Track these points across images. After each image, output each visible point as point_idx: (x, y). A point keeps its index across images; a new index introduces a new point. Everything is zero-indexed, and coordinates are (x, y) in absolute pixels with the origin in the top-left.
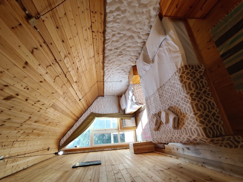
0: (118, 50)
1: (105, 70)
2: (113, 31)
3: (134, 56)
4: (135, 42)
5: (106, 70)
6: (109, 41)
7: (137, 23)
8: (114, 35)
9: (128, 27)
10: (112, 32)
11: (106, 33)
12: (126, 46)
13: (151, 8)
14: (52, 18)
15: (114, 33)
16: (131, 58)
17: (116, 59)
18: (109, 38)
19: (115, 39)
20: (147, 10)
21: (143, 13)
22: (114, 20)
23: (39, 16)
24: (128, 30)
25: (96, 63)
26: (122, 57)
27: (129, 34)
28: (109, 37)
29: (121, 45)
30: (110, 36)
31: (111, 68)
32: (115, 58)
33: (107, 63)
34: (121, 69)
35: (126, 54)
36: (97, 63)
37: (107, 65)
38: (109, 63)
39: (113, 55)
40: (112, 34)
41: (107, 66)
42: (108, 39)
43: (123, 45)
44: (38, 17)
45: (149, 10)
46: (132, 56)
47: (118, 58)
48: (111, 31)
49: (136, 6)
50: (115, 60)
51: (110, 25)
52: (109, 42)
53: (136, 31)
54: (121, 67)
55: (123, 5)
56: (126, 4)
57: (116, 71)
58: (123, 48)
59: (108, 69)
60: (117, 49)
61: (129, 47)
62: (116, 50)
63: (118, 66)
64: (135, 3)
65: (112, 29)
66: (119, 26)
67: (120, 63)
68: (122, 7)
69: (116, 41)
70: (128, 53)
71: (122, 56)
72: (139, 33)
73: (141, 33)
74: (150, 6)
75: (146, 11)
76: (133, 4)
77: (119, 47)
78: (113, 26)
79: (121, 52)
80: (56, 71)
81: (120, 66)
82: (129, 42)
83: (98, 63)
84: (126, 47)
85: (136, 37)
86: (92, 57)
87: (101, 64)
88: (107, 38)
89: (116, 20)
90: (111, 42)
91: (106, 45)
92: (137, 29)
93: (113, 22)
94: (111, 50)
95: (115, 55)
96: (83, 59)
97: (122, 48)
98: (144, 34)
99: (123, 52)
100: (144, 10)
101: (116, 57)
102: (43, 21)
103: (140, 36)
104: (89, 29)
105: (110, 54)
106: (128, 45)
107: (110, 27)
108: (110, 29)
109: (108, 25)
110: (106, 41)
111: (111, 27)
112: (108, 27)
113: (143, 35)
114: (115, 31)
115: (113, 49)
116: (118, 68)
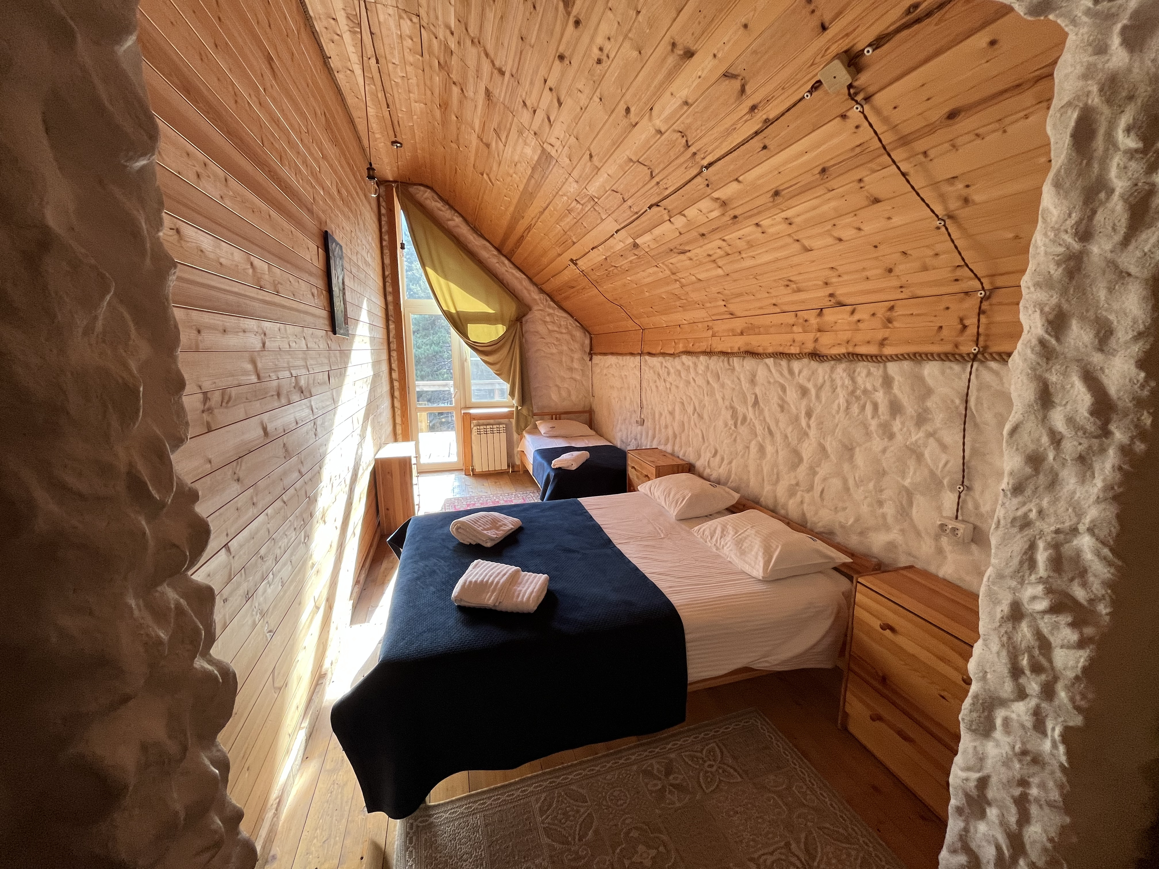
0: (750, 409)
1: (684, 358)
2: (819, 389)
3: (730, 472)
4: (778, 474)
5: (683, 364)
6: (786, 372)
7: (845, 481)
8: (804, 392)
9: (831, 445)
10: (815, 386)
11: (814, 364)
12: (763, 440)
13: (894, 535)
14: (858, 150)
15: (813, 392)
16: (722, 459)
17: (720, 401)
18: (796, 371)
19: (792, 395)
20: (890, 520)
21: (880, 503)
22: (858, 392)
23: (859, 98)
24: (823, 449)
25: (710, 324)
26: (726, 425)
27: (807, 450)
28: (800, 372)
29: (768, 419)
30: (801, 380)
31: (688, 383)
32: (723, 399)
33: (707, 367)
34: (686, 420)
35: (735, 440)
36: (709, 328)
37: (699, 365)
38: (709, 374)
39: (734, 389)
40: (810, 386)
41: (695, 365)
42: (791, 372)
43: (769, 428)
44: (856, 94)
45: (887, 528)
46: (730, 463)
47: (723, 411)
48: (820, 381)
49: (903, 478)
50: (718, 397)
51: (841, 378)
52: (782, 374)
53: (817, 479)
54: (692, 423)
55: (912, 429)
56: (914, 439)
57: (678, 400)
58: (759, 428)
59: (688, 369)
60: (756, 403)
61: (762, 449)
62: (751, 399)
63: (695, 409)
64: (915, 473)
65: (828, 384)
66: (838, 412)
67: (706, 417)
68: (903, 423)
69: (783, 400)
70: (740, 447)
71: (731, 422)
72: (810, 489)
73: (807, 497)
74: (903, 531)
75: (884, 516)
76: (912, 463)
77: (761, 412)
78: (839, 389)
79: (745, 419)
80: (670, 169)
81: (696, 415)
82: (777, 451)
83: (710, 332)
84: (759, 438)
85: (796, 477)
86: (732, 307)
87: (703, 346)
88: (796, 365)
89: (858, 398)
90: (782, 381)
91: (770, 361)
92: (825, 479)
93: (851, 388)
94: (753, 381)
95: (734, 399)
96: (720, 272)
97: (757, 423)
98: (805, 506)
99: (743, 430)
100: (889, 510)
101: (727, 403)
102: (844, 117)
103: (799, 494)
104: (831, 295)
105: (739, 379)
106: (769, 449)
107: (834, 376)
108: (826, 377)
109: (841, 370)
110: (784, 363)
111: (833, 381)
112: (832, 369)
113: (802, 502)
114: (818, 397)
115: (757, 390)
116: (690, 410)
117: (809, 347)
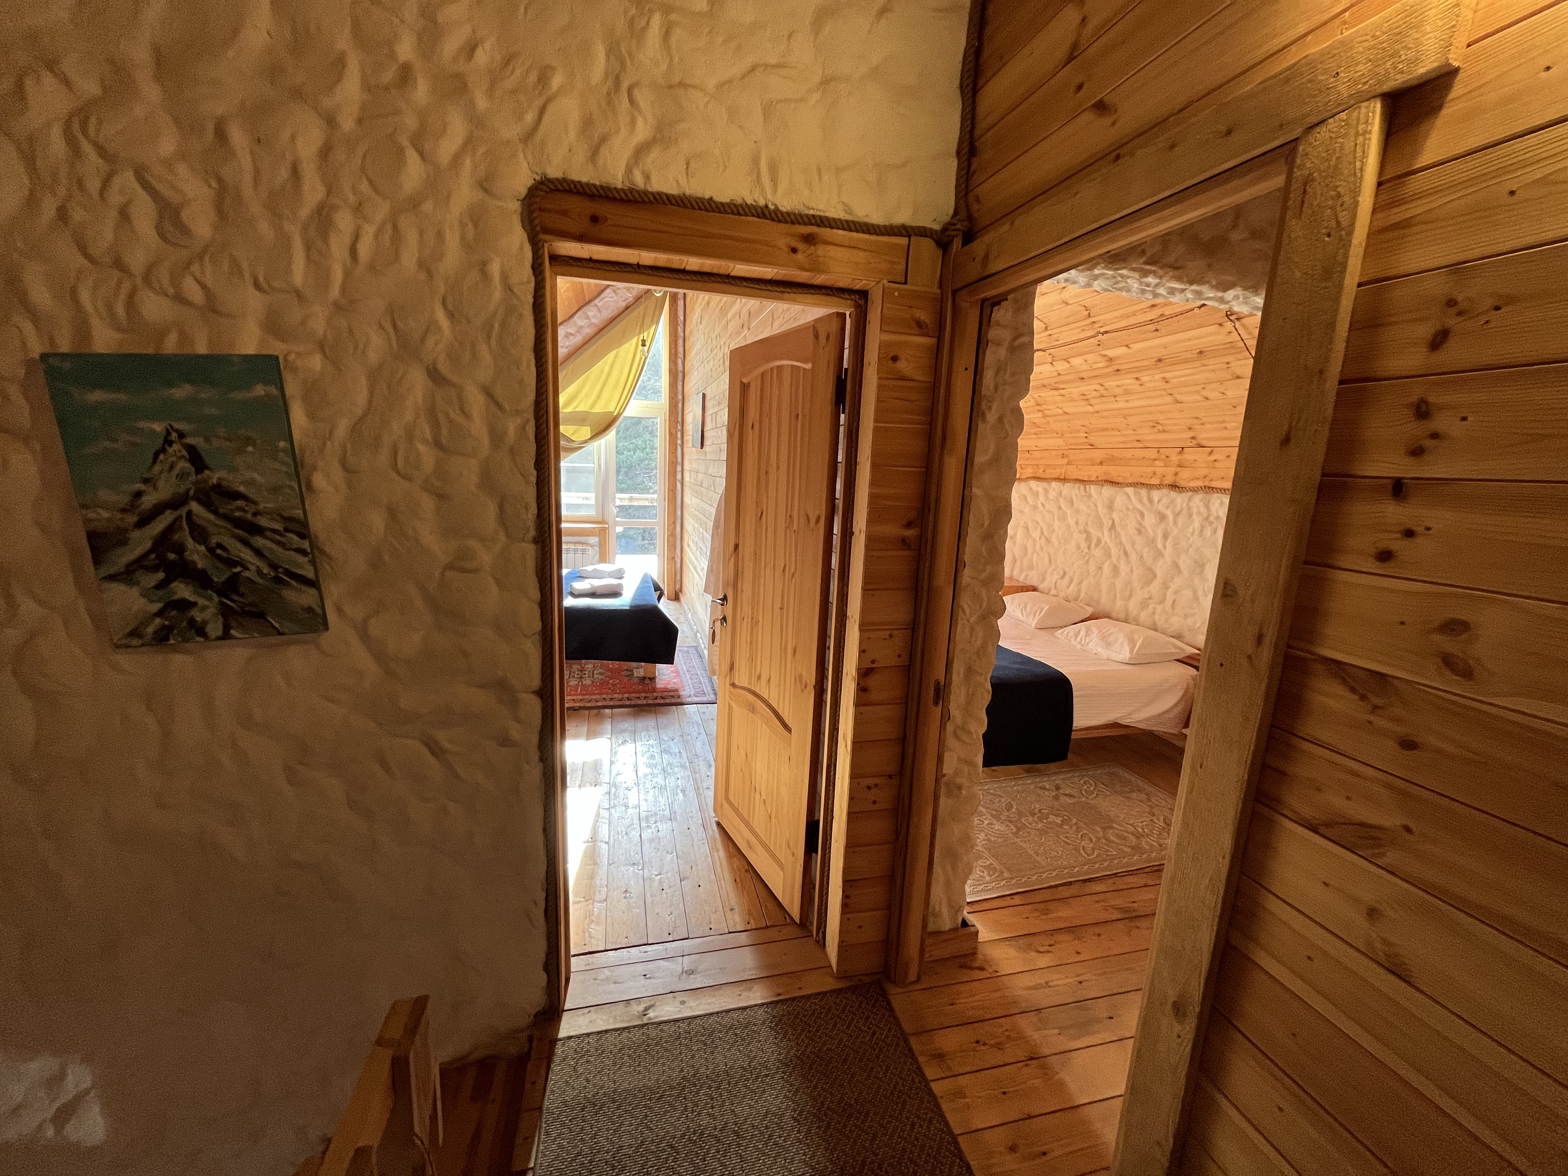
117: (1169, 480)
